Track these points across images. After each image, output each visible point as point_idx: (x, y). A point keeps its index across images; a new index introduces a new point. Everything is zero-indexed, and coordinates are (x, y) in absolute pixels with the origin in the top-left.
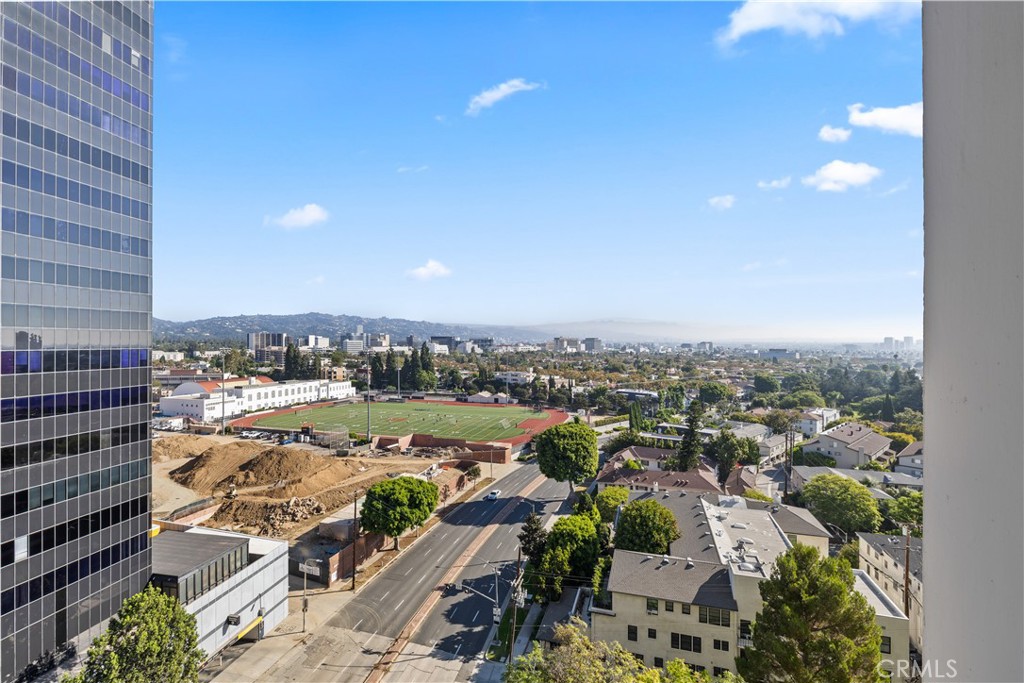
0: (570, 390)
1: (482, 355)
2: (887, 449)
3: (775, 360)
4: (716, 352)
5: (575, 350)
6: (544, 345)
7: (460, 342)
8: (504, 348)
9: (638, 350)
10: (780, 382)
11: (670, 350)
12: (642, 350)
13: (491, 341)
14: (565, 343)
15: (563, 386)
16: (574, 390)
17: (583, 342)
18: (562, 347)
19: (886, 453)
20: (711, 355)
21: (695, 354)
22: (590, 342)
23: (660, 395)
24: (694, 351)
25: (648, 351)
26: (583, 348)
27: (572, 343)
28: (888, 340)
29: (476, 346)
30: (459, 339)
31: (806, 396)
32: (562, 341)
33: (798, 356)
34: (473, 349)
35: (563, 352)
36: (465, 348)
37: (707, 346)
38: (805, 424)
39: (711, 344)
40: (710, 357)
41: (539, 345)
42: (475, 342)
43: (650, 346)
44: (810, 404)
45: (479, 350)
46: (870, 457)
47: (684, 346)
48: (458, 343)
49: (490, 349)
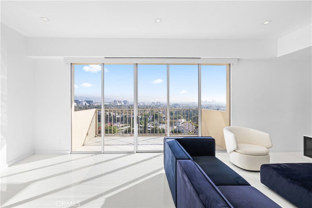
0: (116, 116)
1: (89, 106)
2: (194, 129)
3: (175, 107)
4: (161, 105)
5: (120, 104)
6: (110, 103)
7: (81, 102)
8: (97, 104)
9: (140, 104)
10: (175, 113)
11: (149, 104)
12: (141, 104)
13: (92, 101)
14: (117, 102)
15: (113, 115)
16: (117, 117)
17: (123, 102)
18: (116, 103)
19: (194, 130)
20: (160, 105)
21: (155, 105)
22: (125, 102)
23: (142, 117)
24: (155, 104)
25: (142, 104)
26: (123, 103)
27: (120, 102)
28: (206, 101)
29: (87, 103)
30: (80, 101)
31: (179, 116)
32: (116, 101)
33: (181, 106)
34: (86, 104)
35: (117, 105)
36: (82, 104)
37: (159, 103)
38: (177, 123)
39: (160, 102)
40: (159, 106)
41: (109, 103)
42: (86, 102)
43: (143, 103)
44: (179, 118)
45: (88, 104)
46: (190, 131)
47: (153, 103)
48: (80, 102)
49: (92, 104)
